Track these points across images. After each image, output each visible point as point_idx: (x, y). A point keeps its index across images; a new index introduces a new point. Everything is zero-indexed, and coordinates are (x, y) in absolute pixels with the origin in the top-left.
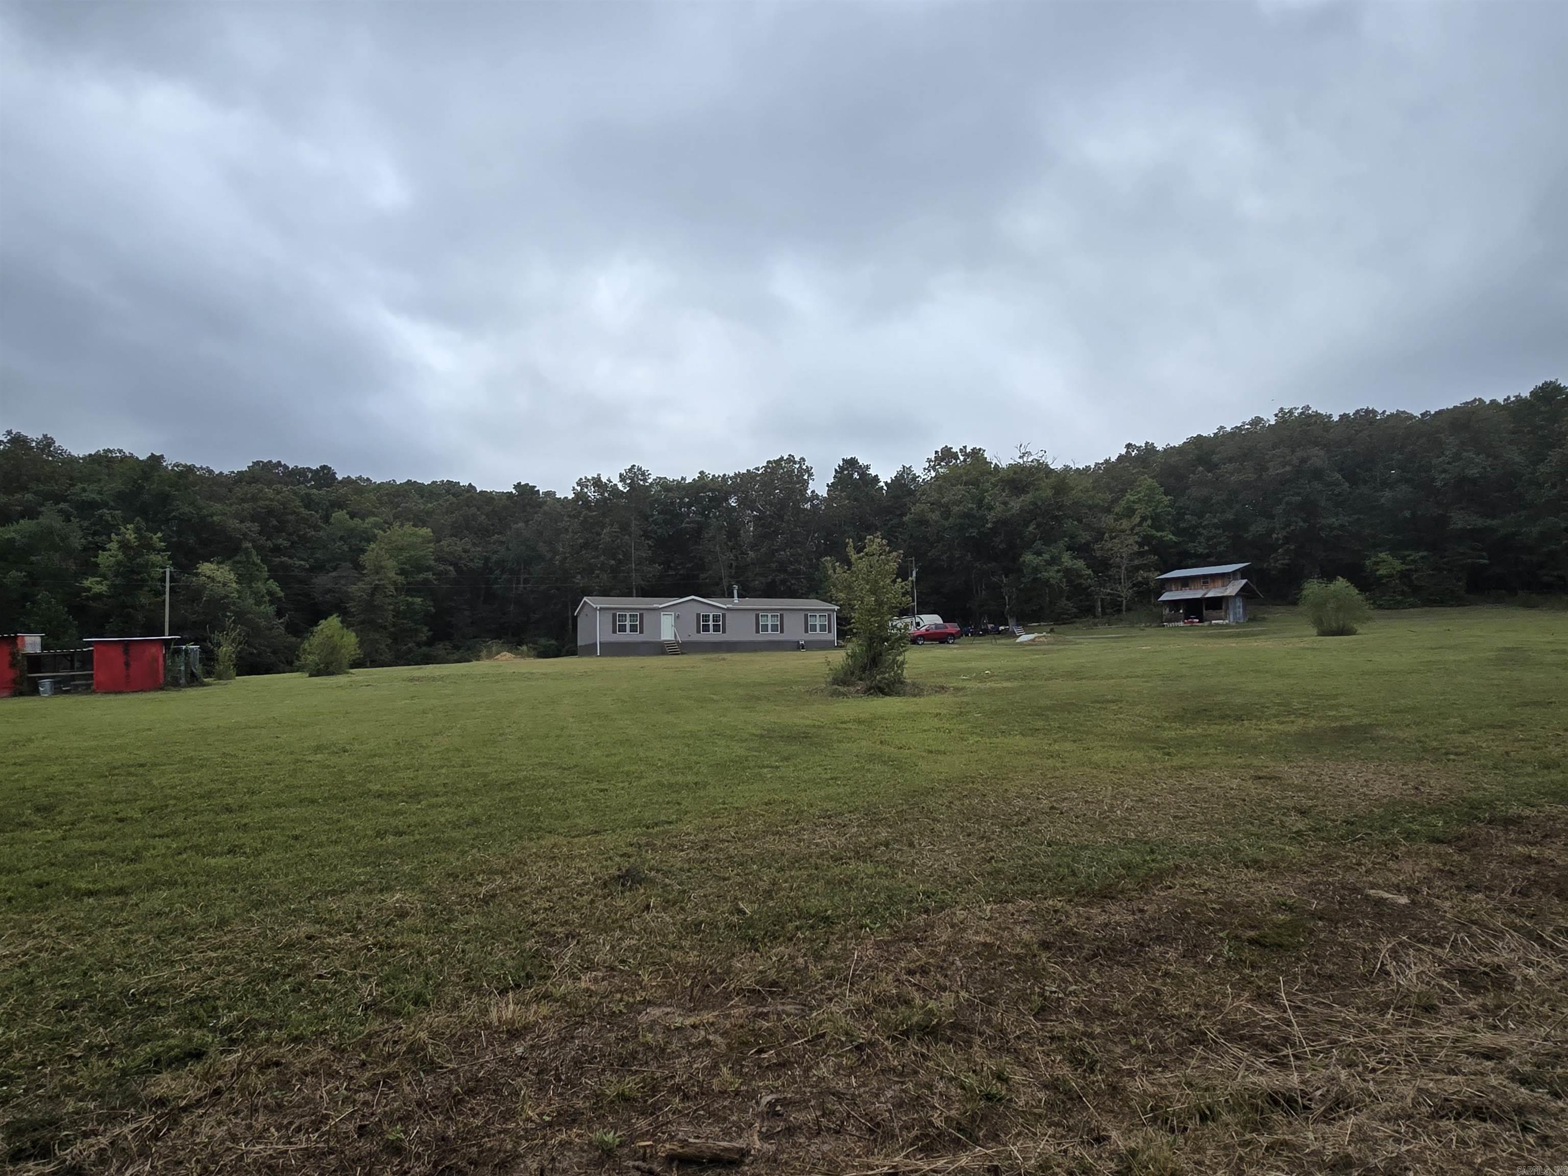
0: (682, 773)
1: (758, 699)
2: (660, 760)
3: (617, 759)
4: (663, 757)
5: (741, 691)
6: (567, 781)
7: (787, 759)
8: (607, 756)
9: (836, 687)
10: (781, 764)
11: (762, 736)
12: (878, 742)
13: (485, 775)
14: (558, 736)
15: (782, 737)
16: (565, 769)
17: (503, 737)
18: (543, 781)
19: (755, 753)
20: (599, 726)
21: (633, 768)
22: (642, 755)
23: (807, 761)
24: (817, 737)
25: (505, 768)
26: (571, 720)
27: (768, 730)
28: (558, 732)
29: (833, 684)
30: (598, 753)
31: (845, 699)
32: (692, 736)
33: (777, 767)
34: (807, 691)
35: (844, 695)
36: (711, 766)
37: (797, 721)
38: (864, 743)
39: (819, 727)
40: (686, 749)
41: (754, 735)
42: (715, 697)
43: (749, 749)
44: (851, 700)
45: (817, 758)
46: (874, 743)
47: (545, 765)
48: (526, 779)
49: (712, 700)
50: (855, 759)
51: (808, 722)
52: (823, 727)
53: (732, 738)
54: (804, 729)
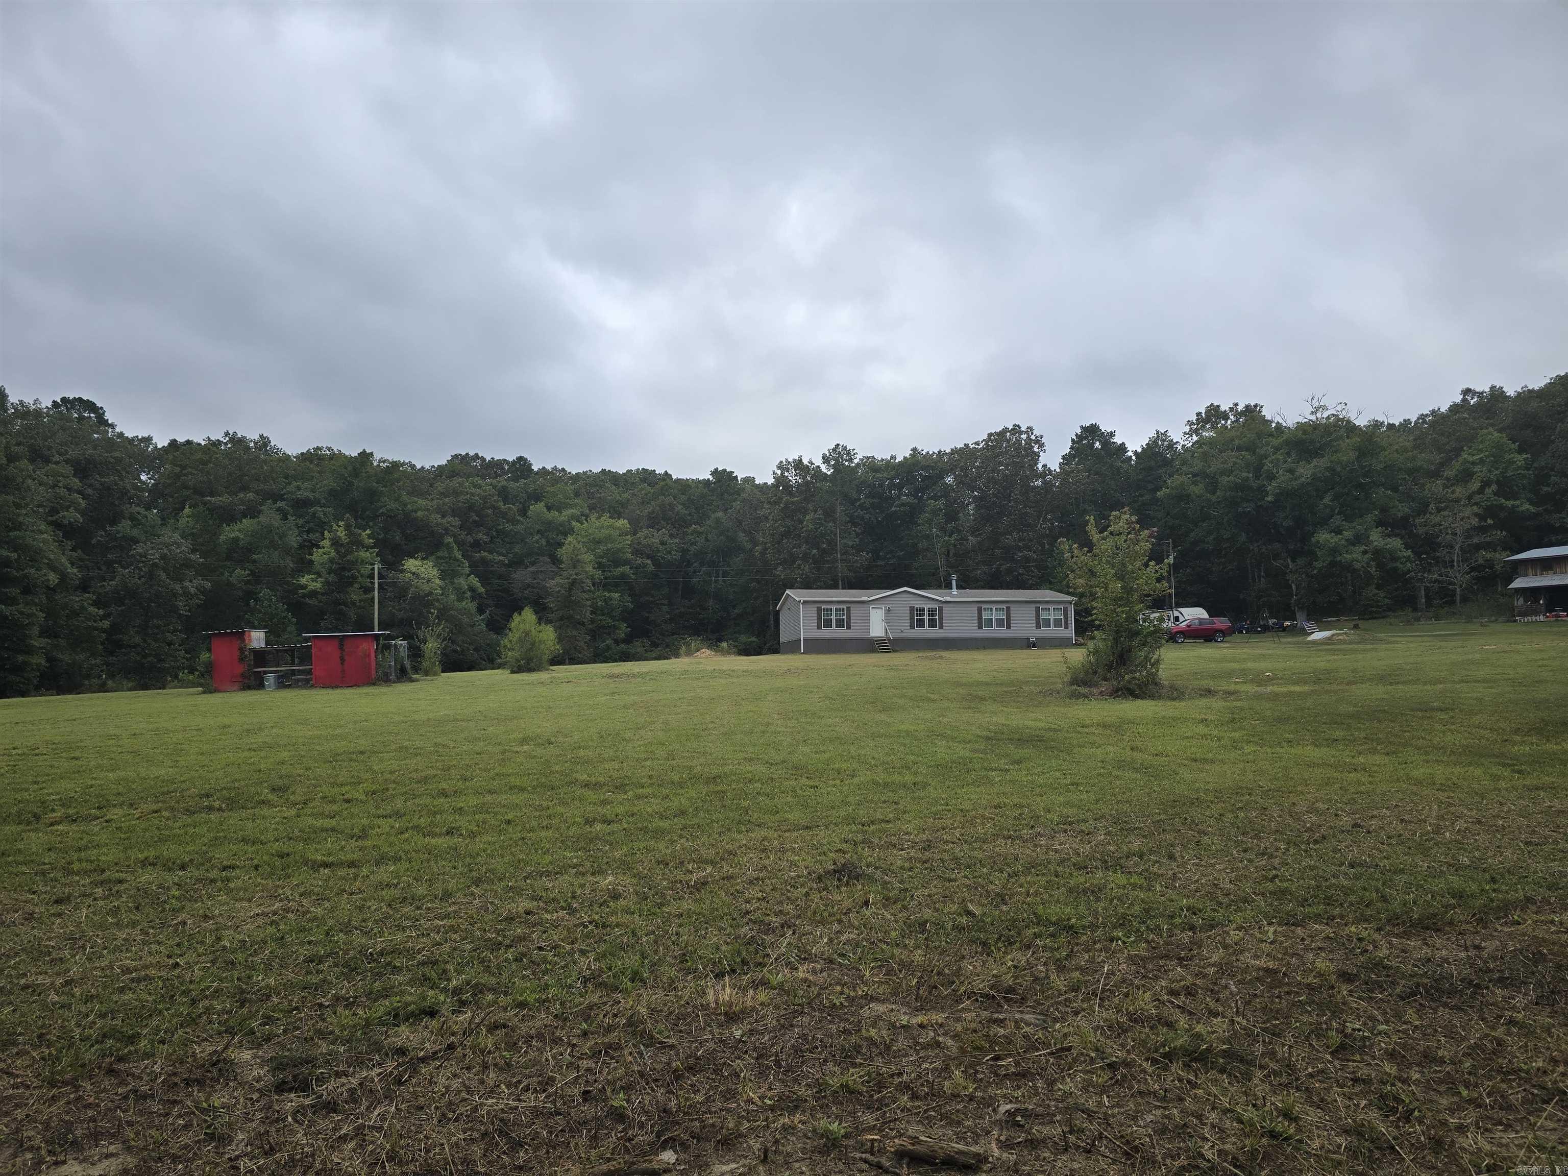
0: (899, 773)
1: (983, 699)
2: (873, 758)
3: (827, 756)
4: (876, 756)
5: (962, 691)
6: (775, 776)
7: (1019, 762)
8: (816, 753)
9: (1075, 687)
10: (1012, 767)
11: (988, 738)
12: (1128, 749)
13: (691, 768)
14: (763, 732)
15: (1011, 739)
16: (772, 764)
17: (706, 732)
18: (750, 775)
19: (981, 755)
20: (807, 723)
21: (844, 766)
22: (853, 753)
23: (1042, 765)
24: (1053, 740)
25: (709, 762)
26: (776, 716)
27: (995, 733)
28: (763, 728)
29: (1072, 684)
30: (806, 750)
31: (1086, 701)
32: (908, 735)
33: (1007, 771)
34: (1040, 692)
35: (1086, 696)
36: (930, 767)
37: (1030, 723)
38: (1111, 749)
39: (1055, 730)
40: (902, 749)
41: (978, 736)
42: (932, 696)
43: (975, 751)
44: (1094, 702)
45: (1054, 763)
46: (1124, 749)
47: (751, 760)
48: (731, 772)
49: (930, 700)
50: (1099, 764)
51: (1042, 725)
52: (1060, 730)
53: (953, 739)
54: (1038, 732)
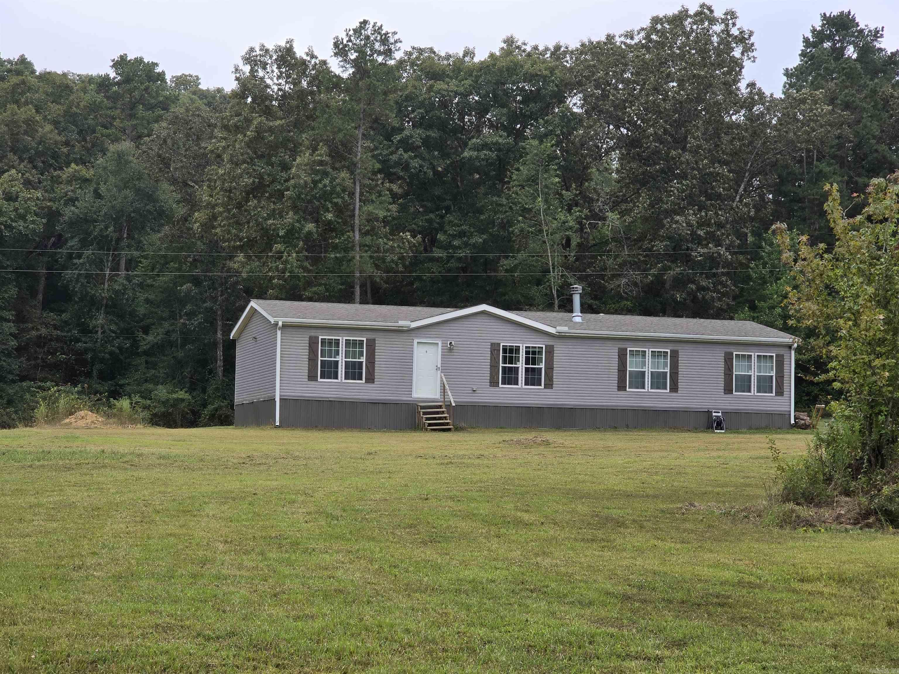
0: (454, 660)
1: (620, 524)
2: (407, 631)
3: (318, 624)
4: (413, 626)
5: (582, 508)
6: (216, 662)
7: (680, 644)
8: (297, 618)
9: (790, 506)
10: (667, 653)
11: (626, 598)
12: (883, 623)
13: (47, 642)
14: (194, 576)
15: (670, 601)
16: (208, 639)
17: (82, 573)
18: (164, 659)
19: (611, 630)
20: (280, 561)
21: (350, 644)
22: (368, 620)
23: (723, 651)
24: (746, 605)
25: (85, 631)
26: (221, 547)
27: (641, 587)
28: (196, 569)
29: (786, 499)
30: (278, 612)
31: (811, 533)
32: (475, 589)
33: (659, 659)
34: (727, 514)
35: (809, 524)
36: (515, 649)
37: (706, 572)
38: (850, 623)
39: (751, 585)
40: (463, 614)
41: (608, 593)
42: (526, 517)
43: (601, 621)
44: (824, 536)
45: (746, 646)
46: (874, 623)
47: (167, 629)
48: (128, 651)
49: (519, 523)
50: (829, 651)
51: (728, 575)
52: (760, 587)
53: (561, 597)
54: (718, 589)
